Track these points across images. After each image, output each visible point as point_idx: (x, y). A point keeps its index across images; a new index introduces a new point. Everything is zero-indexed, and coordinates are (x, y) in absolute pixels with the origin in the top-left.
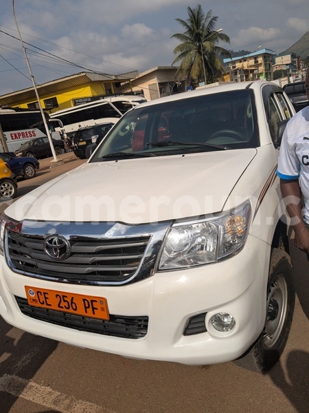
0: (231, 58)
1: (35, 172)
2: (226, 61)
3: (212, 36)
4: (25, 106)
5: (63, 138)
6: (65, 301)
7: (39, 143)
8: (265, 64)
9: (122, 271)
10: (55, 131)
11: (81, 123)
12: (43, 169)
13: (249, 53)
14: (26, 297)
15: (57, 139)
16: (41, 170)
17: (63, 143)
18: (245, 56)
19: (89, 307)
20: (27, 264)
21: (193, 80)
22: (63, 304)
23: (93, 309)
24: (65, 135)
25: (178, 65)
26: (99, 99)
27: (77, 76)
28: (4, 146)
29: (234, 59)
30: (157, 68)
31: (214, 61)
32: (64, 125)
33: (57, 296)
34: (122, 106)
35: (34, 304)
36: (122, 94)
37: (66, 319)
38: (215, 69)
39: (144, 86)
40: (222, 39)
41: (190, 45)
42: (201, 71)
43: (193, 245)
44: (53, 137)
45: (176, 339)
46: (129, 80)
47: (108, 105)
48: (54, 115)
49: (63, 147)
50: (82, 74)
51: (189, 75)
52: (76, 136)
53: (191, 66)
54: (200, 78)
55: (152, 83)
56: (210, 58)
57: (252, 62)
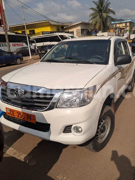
0: (114, 22)
1: (21, 62)
2: (113, 23)
3: (108, 11)
4: (20, 32)
5: (35, 48)
6: (20, 115)
7: (25, 49)
8: (130, 27)
9: (43, 106)
10: (32, 45)
11: (44, 43)
12: (25, 61)
13: (124, 20)
14: (6, 112)
15: (32, 48)
16: (24, 61)
17: (35, 50)
18: (121, 22)
19: (29, 118)
20: (8, 99)
21: (96, 30)
22: (19, 116)
23: (30, 119)
24: (37, 47)
25: (91, 22)
26: (53, 33)
27: (45, 21)
28: (9, 49)
29: (116, 22)
30: (81, 22)
31: (107, 22)
32: (36, 43)
33: (17, 112)
34: (63, 37)
35: (8, 115)
36: (64, 32)
37: (20, 122)
38: (107, 26)
39: (74, 30)
40: (112, 13)
41: (97, 14)
42: (100, 26)
43: (72, 99)
44: (31, 47)
45: (60, 134)
46: (68, 26)
47: (57, 36)
48: (33, 37)
49: (35, 52)
50: (47, 21)
51: (95, 27)
52: (41, 48)
53: (96, 23)
54: (100, 29)
55: (78, 29)
56: (105, 21)
57: (124, 25)
